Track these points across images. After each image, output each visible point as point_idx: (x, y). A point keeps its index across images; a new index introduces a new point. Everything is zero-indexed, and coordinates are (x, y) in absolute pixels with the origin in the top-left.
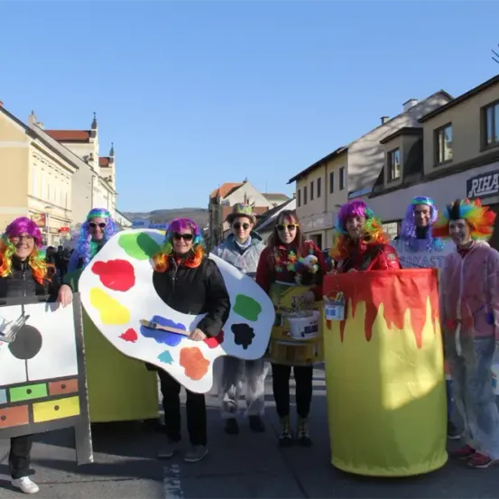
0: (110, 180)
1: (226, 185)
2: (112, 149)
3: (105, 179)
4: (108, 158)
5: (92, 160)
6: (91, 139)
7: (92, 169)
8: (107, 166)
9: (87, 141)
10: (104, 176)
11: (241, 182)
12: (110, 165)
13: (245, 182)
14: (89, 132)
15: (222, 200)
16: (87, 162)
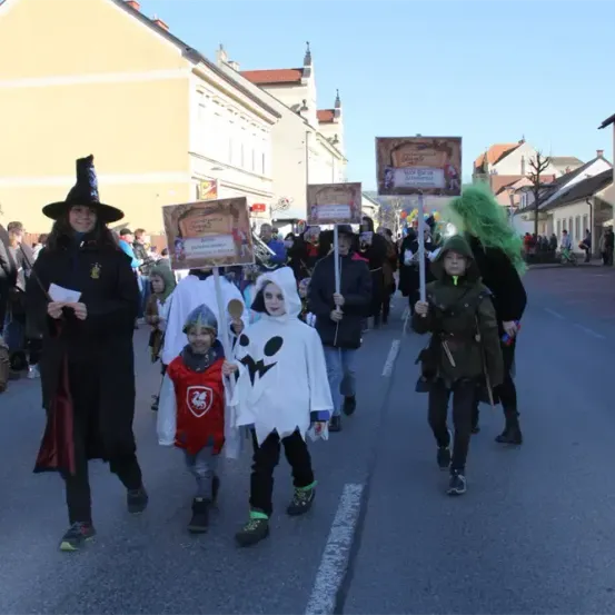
0: (336, 141)
1: (496, 147)
2: (338, 98)
3: (329, 140)
4: (333, 111)
5: (305, 109)
6: (303, 80)
7: (306, 122)
8: (331, 121)
9: (298, 83)
10: (327, 136)
11: (517, 144)
12: (335, 120)
13: (522, 142)
14: (301, 70)
15: (490, 168)
16: (299, 113)
